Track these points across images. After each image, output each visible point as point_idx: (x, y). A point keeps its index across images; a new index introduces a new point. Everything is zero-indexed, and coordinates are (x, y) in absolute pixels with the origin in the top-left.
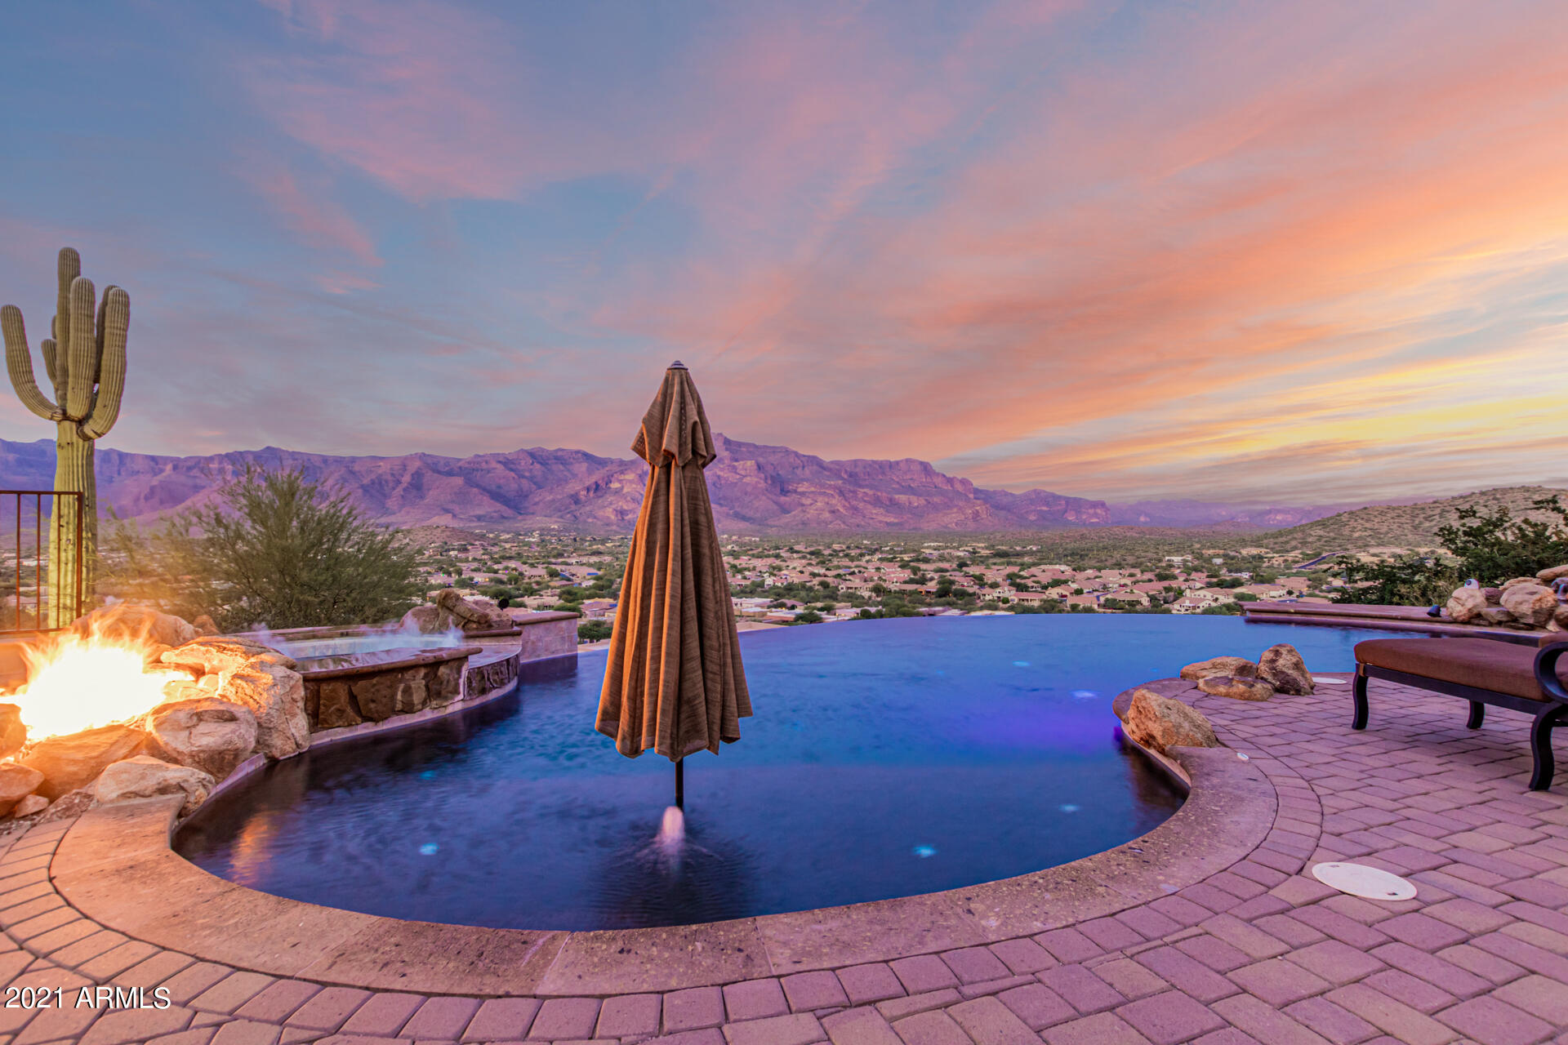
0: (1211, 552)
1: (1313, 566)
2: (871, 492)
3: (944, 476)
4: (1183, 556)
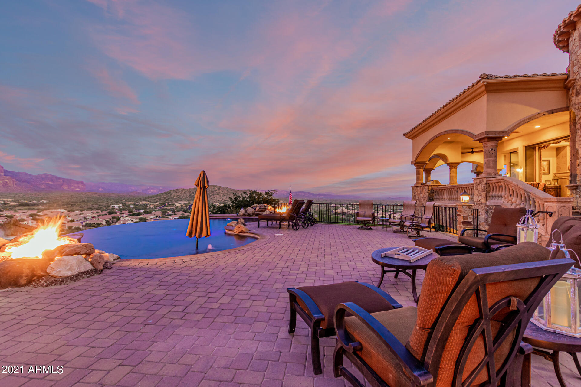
0: (129, 203)
1: (163, 208)
4: (118, 204)
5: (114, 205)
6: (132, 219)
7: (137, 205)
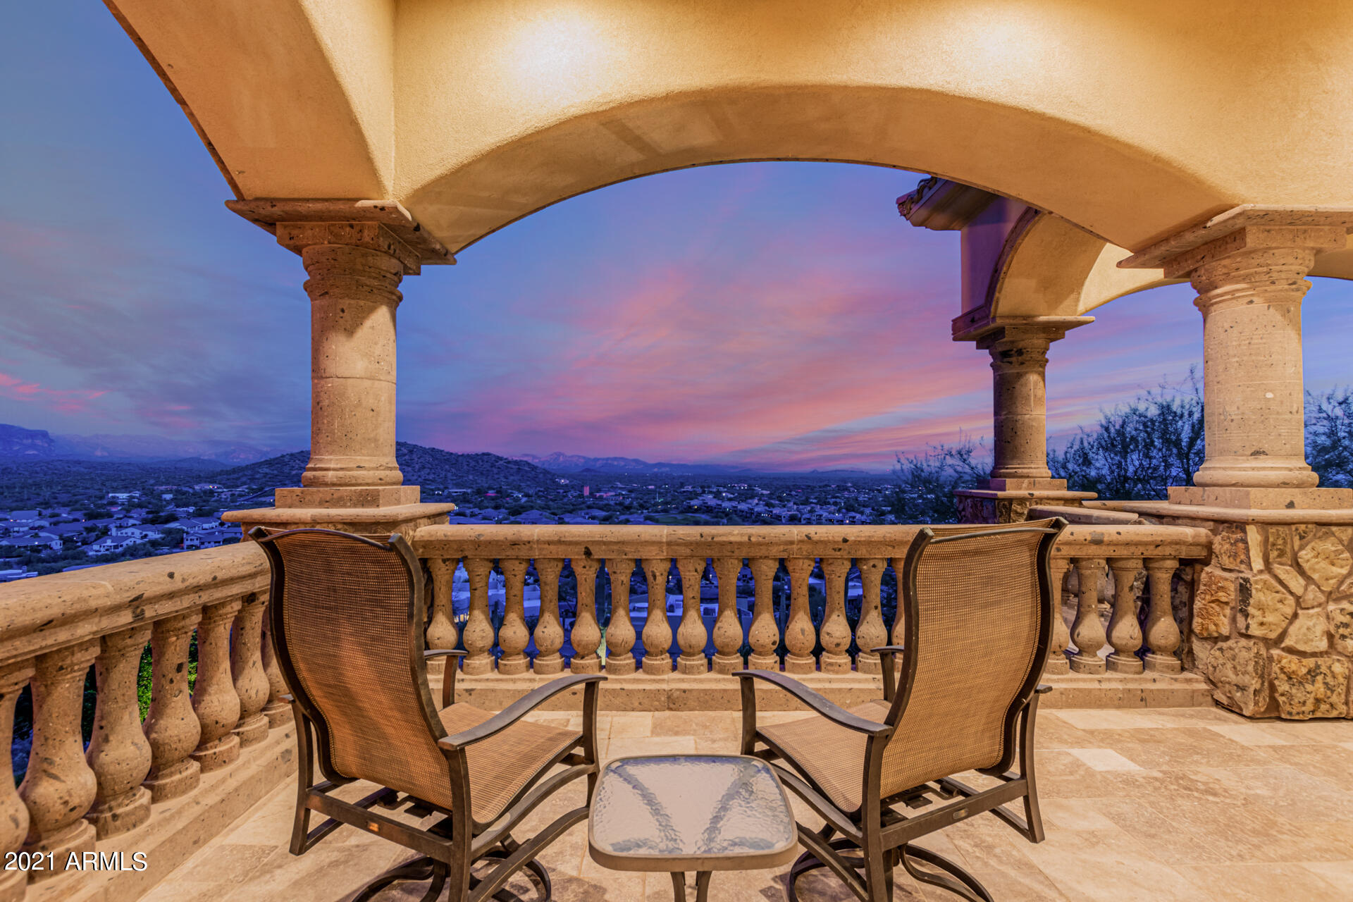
0: (163, 488)
1: (255, 499)
4: (130, 492)
5: (117, 495)
6: (144, 533)
7: (184, 493)
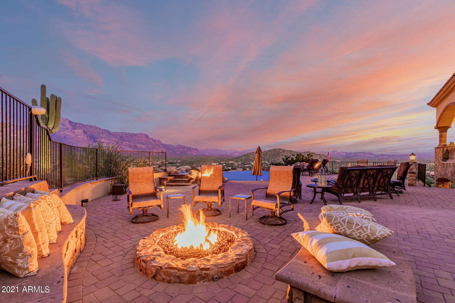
0: (222, 162)
1: (243, 166)
2: (128, 143)
3: (152, 139)
4: (216, 163)
